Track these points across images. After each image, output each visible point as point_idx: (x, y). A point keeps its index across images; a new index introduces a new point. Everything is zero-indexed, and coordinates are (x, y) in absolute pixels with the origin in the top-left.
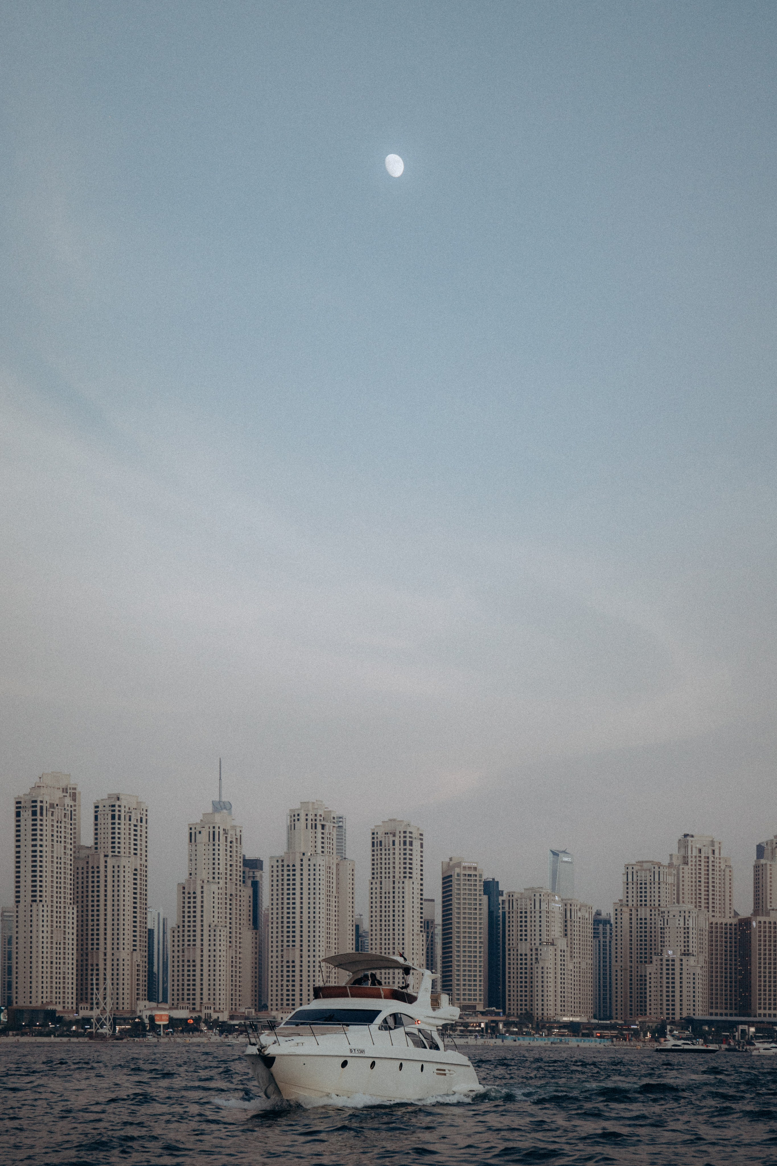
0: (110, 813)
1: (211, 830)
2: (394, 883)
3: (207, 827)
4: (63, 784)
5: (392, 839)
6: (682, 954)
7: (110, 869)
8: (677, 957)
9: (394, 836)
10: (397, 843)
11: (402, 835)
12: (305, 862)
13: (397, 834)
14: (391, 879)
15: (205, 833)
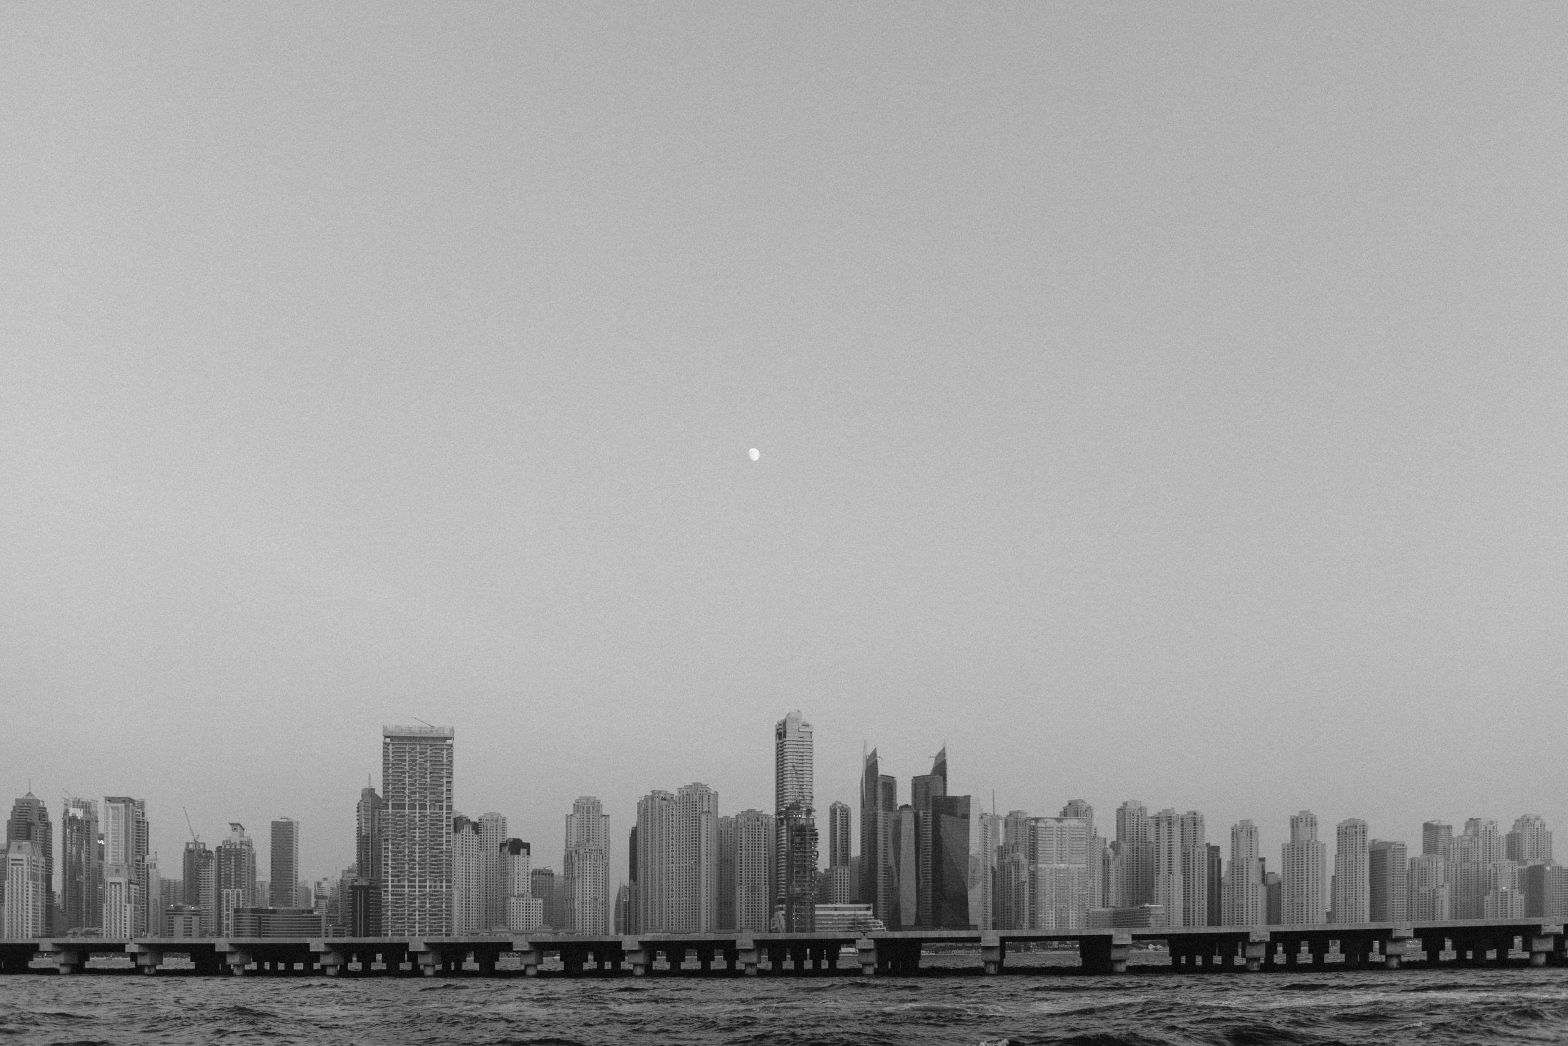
0: (1192, 822)
1: (1249, 830)
2: (1356, 855)
3: (1245, 827)
4: (1139, 807)
5: (1354, 830)
6: (1512, 889)
7: (1196, 854)
8: (1509, 890)
9: (1356, 827)
10: (1358, 832)
11: (1362, 827)
12: (1310, 846)
13: (1358, 827)
14: (1354, 853)
15: (1245, 830)
